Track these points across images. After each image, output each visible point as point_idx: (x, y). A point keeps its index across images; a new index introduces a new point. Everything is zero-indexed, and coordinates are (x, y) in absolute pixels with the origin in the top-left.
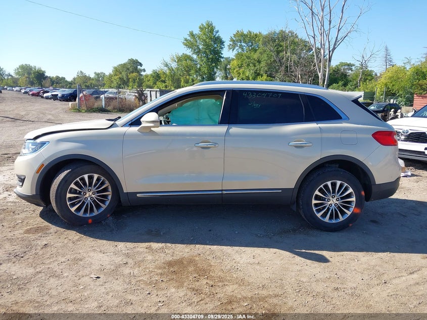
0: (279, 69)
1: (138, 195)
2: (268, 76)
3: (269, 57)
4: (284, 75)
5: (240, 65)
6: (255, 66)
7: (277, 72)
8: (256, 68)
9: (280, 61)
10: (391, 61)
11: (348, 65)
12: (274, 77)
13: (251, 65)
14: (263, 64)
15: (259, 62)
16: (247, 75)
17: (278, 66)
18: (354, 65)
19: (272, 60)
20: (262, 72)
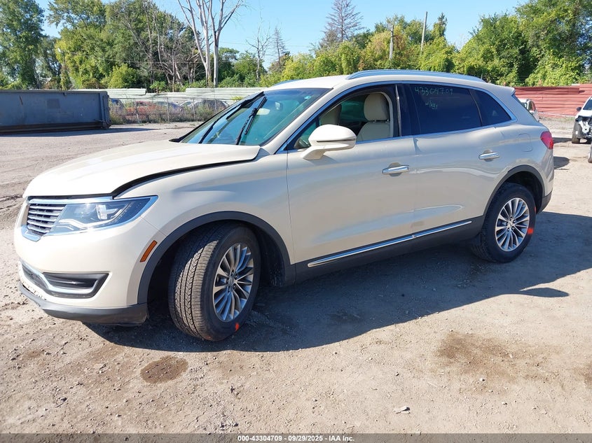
0: (144, 56)
1: (310, 265)
2: (128, 66)
3: (127, 37)
4: (154, 65)
5: (73, 50)
6: (104, 50)
7: (141, 59)
8: (107, 53)
9: (143, 43)
10: (283, 47)
11: (231, 51)
12: (139, 68)
13: (96, 49)
14: (117, 48)
15: (111, 44)
16: (93, 64)
17: (141, 51)
18: (238, 52)
19: (132, 42)
20: (117, 61)
